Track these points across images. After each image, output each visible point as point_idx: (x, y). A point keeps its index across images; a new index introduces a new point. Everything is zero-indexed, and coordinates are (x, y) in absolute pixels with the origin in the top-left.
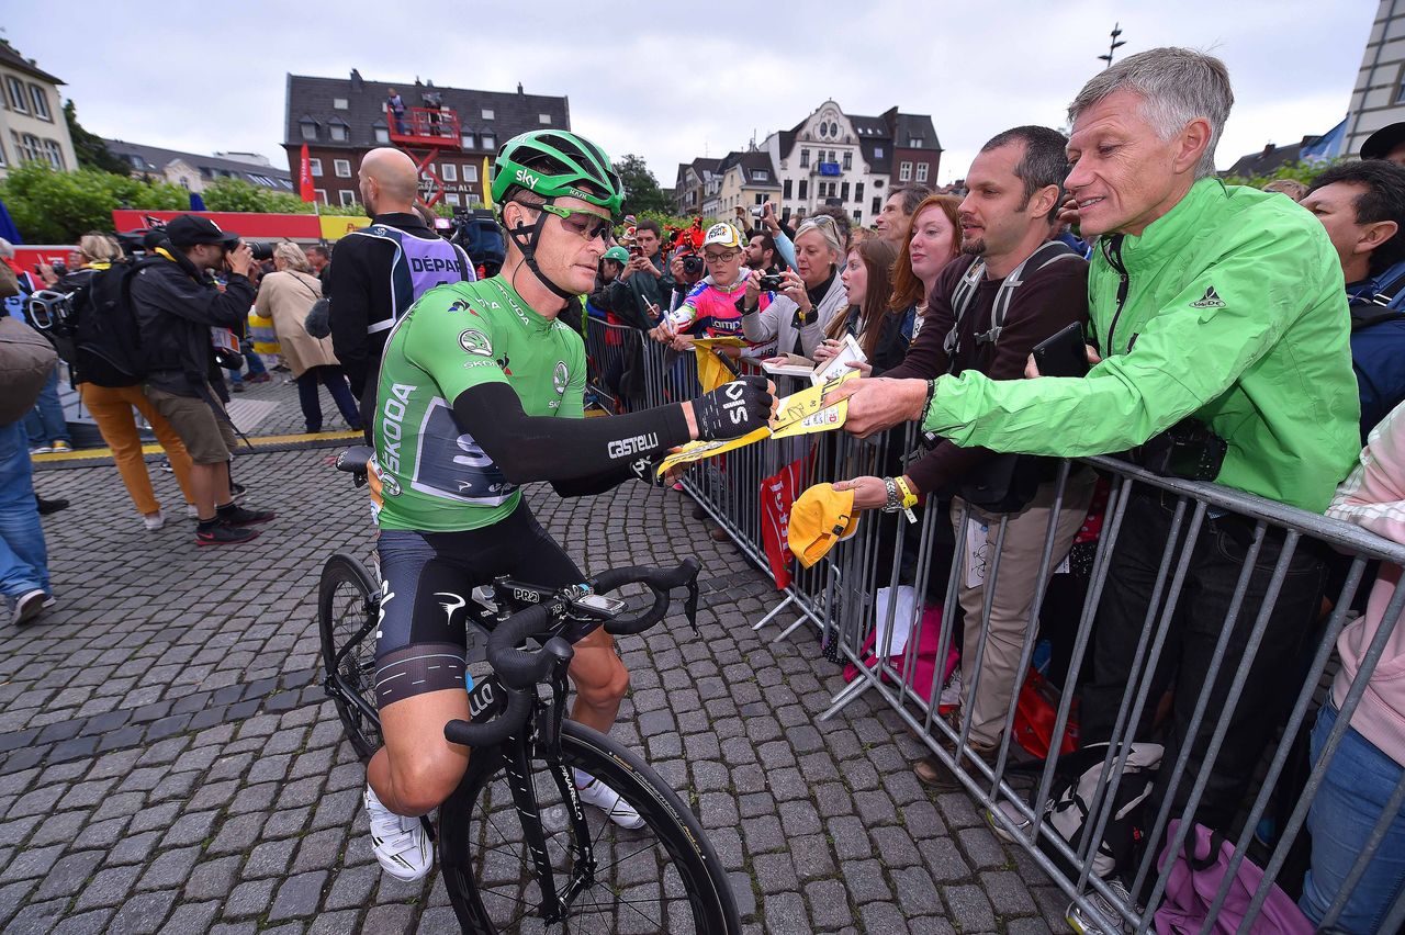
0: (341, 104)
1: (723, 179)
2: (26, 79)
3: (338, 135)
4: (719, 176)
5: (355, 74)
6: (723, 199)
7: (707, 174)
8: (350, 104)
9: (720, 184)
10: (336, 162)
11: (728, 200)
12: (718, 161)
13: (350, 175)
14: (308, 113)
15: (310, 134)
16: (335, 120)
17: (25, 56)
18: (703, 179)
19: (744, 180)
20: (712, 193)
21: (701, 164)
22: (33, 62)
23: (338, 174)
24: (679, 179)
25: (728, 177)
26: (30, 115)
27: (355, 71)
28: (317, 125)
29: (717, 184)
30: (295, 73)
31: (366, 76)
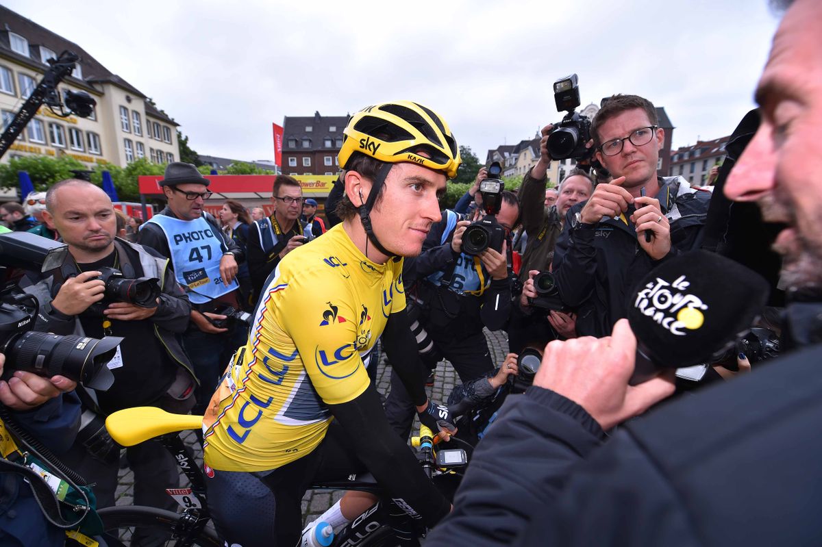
0: (309, 129)
1: (519, 156)
2: (162, 124)
3: (306, 145)
4: (516, 155)
5: (317, 114)
6: (518, 168)
7: (506, 154)
8: (313, 129)
9: (516, 159)
10: (304, 158)
11: (522, 169)
12: (513, 147)
13: (310, 165)
14: (292, 135)
15: (292, 145)
16: (305, 137)
17: (170, 117)
18: (504, 157)
19: (534, 155)
20: (510, 165)
21: (502, 149)
22: (173, 119)
23: (304, 165)
24: (488, 158)
25: (522, 155)
26: (161, 141)
27: (317, 112)
28: (296, 141)
29: (514, 159)
30: (288, 116)
31: (322, 114)
